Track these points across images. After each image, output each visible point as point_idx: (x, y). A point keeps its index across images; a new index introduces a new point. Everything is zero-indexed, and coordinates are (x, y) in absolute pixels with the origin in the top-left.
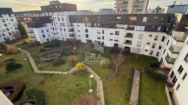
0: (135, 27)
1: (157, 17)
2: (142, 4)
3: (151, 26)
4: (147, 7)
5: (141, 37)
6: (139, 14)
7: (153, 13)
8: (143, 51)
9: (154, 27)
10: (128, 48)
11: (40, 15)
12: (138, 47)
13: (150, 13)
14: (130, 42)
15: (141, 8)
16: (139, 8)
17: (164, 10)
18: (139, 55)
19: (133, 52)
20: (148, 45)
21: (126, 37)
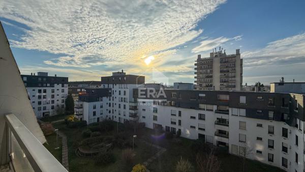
0: (230, 109)
1: (261, 98)
2: (233, 79)
3: (257, 110)
4: (241, 83)
5: (242, 126)
6: (231, 91)
7: (253, 92)
8: (252, 152)
9: (261, 111)
10: (224, 144)
11: (97, 86)
12: (242, 145)
13: (248, 90)
14: (225, 134)
15: (233, 84)
16: (230, 84)
17: (269, 88)
18: (247, 160)
19: (234, 153)
20: (259, 141)
21: (218, 124)
